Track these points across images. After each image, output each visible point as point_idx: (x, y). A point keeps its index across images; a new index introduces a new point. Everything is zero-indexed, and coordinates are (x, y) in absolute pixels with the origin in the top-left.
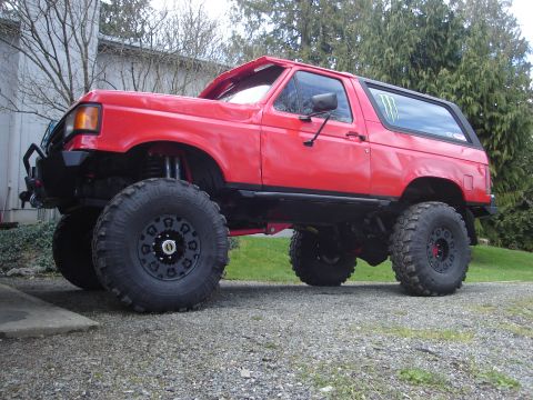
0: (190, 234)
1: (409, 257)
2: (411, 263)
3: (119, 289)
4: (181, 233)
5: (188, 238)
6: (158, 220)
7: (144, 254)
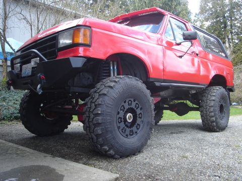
0: (139, 109)
1: (213, 114)
2: (213, 116)
3: (108, 147)
4: (135, 109)
5: (138, 111)
6: (125, 102)
7: (119, 123)
